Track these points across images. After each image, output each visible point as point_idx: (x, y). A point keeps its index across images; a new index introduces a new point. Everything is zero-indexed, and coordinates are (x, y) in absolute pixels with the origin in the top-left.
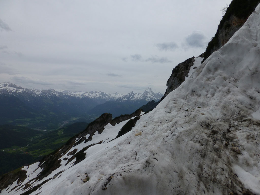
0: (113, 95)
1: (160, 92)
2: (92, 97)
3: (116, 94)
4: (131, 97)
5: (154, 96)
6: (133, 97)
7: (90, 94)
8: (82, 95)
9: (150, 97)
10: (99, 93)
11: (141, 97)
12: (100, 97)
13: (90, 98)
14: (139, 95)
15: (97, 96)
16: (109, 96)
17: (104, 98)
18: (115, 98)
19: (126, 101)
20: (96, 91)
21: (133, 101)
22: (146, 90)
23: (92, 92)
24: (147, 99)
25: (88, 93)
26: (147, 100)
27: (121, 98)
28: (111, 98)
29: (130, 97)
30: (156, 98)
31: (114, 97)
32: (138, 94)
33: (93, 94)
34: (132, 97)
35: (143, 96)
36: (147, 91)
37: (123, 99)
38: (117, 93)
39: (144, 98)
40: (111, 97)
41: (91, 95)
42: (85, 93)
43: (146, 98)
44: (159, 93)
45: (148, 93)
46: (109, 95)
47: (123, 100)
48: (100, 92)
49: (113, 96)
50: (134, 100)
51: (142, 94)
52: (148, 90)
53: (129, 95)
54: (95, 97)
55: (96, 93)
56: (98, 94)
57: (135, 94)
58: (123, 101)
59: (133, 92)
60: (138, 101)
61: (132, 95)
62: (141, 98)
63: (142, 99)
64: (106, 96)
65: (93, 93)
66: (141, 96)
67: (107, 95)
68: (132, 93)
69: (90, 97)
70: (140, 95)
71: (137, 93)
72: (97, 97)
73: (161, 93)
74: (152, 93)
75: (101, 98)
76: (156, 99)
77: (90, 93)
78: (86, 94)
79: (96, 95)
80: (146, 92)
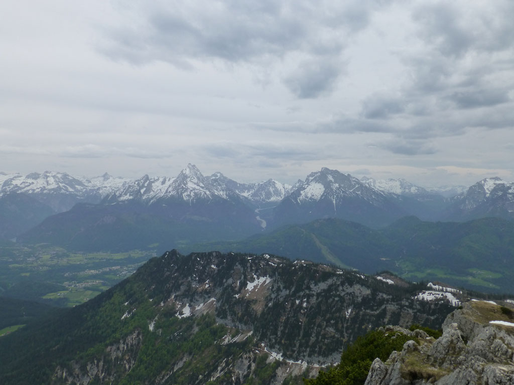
0: (98, 183)
1: (219, 173)
2: (34, 190)
3: (106, 177)
4: (142, 191)
5: (203, 186)
6: (149, 189)
7: (30, 181)
8: (7, 183)
9: (194, 189)
10: (54, 177)
11: (170, 189)
12: (59, 188)
13: (30, 192)
14: (163, 183)
15: (49, 187)
16: (86, 184)
17: (71, 190)
18: (101, 191)
19: (128, 200)
20: (47, 172)
21: (149, 200)
22: (182, 172)
23: (35, 176)
24: (186, 194)
25: (22, 179)
26: (185, 199)
27: (117, 194)
28: (92, 190)
29: (139, 191)
30: (208, 193)
31: (99, 189)
32: (161, 180)
33: (38, 180)
34: (145, 189)
35: (175, 188)
36: (184, 172)
37: (121, 196)
38: (106, 174)
39: (178, 193)
40: (90, 186)
41: (33, 183)
42: (15, 177)
43: (182, 194)
44: (219, 175)
45: (189, 179)
46: (84, 181)
47: (122, 198)
48: (59, 173)
49: (96, 183)
50: (152, 198)
51: (172, 181)
52: (187, 172)
53: (138, 184)
54: (43, 189)
55: (47, 177)
56: (51, 180)
57: (153, 182)
58: (123, 201)
59: (147, 175)
60: (161, 200)
61: (146, 185)
62: (170, 192)
63: (172, 196)
64: (77, 186)
65: (39, 177)
66: (170, 186)
67: (80, 183)
68: (147, 178)
69: (29, 190)
70: (168, 183)
71: (158, 179)
72: (50, 190)
73: (221, 174)
74: (198, 178)
75: (63, 191)
76: (207, 196)
77: (28, 177)
78: (17, 182)
79: (47, 182)
80: (183, 178)
